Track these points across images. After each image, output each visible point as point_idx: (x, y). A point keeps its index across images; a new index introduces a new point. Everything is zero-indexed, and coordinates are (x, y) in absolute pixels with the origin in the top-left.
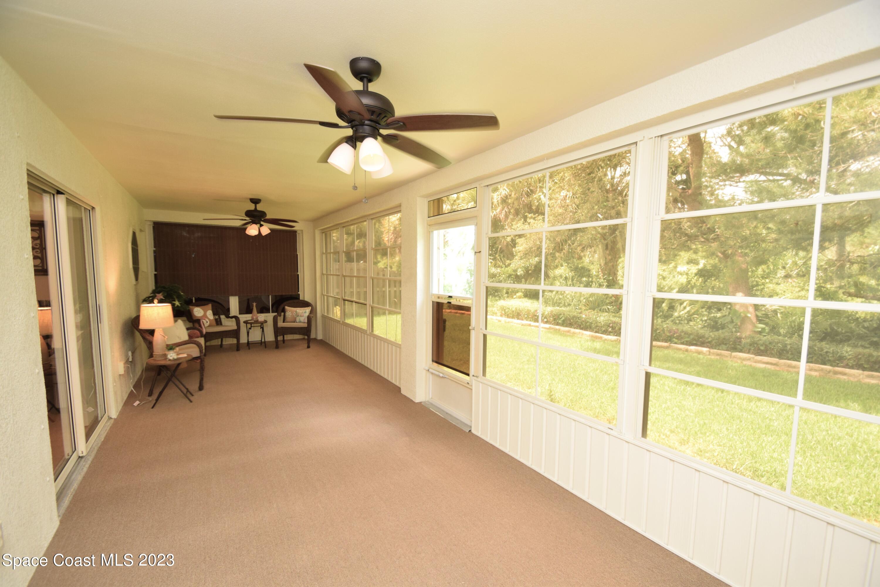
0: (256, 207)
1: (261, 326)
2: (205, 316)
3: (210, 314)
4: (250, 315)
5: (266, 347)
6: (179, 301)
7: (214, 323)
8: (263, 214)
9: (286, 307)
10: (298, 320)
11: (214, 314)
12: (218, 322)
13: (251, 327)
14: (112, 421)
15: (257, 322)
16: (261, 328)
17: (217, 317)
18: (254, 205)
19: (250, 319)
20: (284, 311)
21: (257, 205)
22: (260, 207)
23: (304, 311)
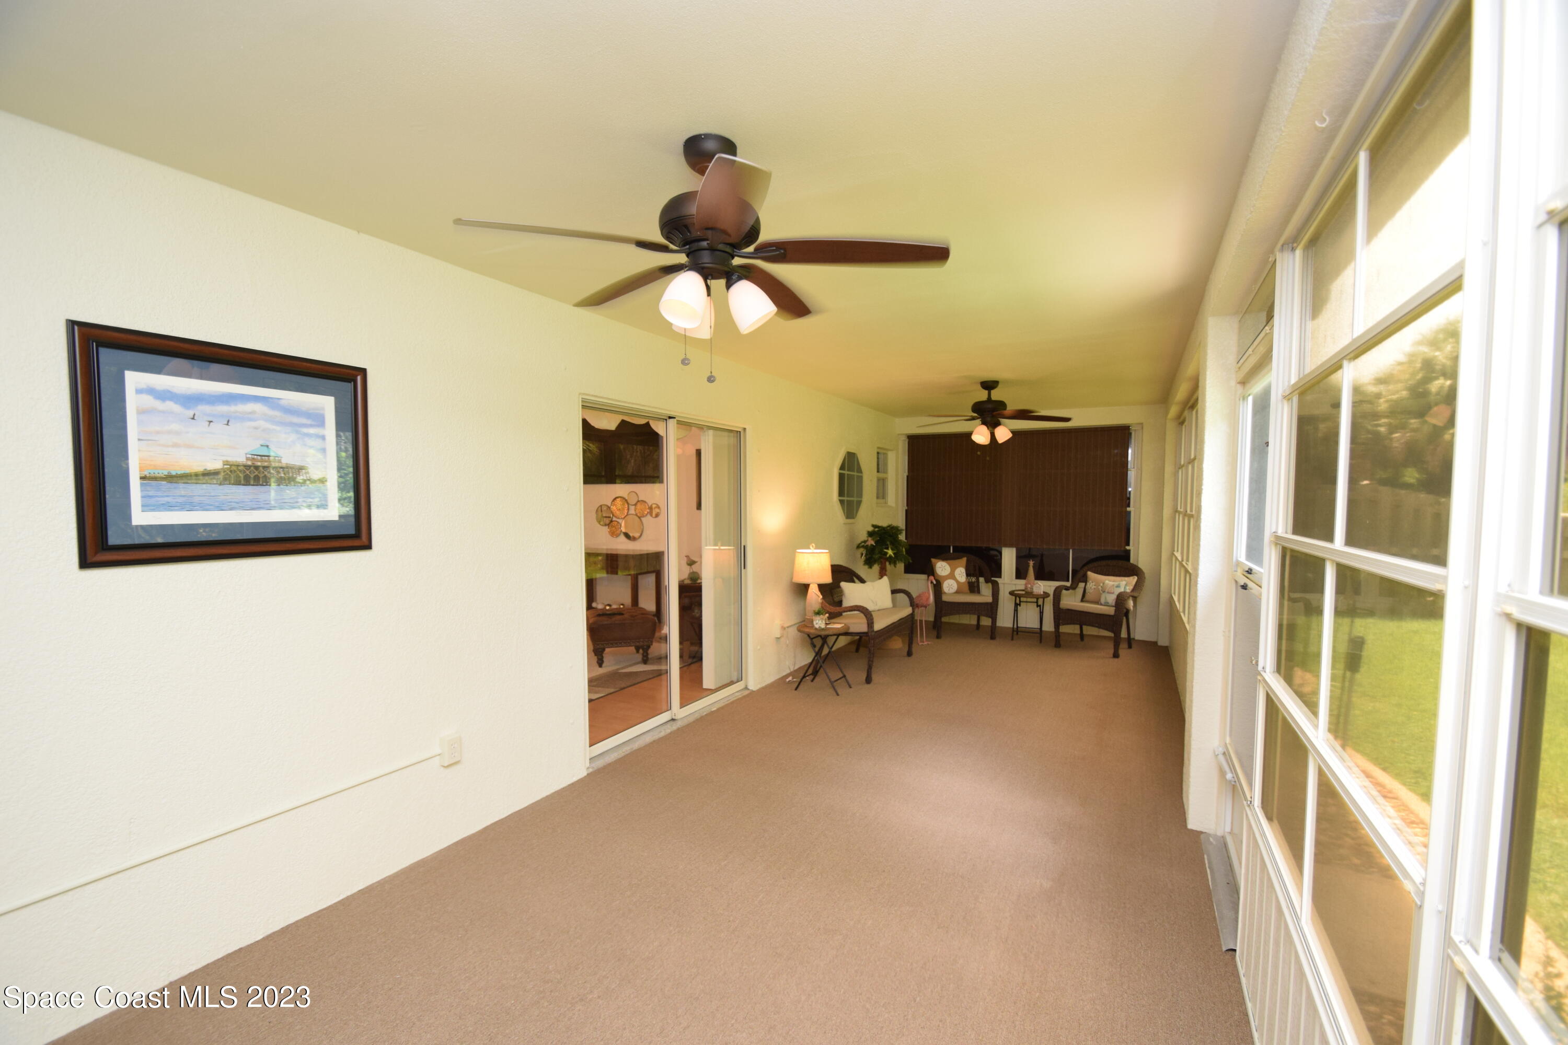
0: (989, 394)
1: (1037, 602)
2: (952, 576)
3: (961, 574)
4: (1022, 582)
5: (1041, 642)
6: (892, 549)
7: (966, 588)
8: (1001, 405)
9: (1090, 573)
10: (1103, 601)
11: (968, 575)
12: (973, 588)
13: (1020, 601)
14: (746, 692)
15: (1029, 594)
16: (1038, 606)
17: (974, 579)
18: (986, 392)
19: (1023, 588)
20: (1085, 579)
21: (992, 392)
22: (996, 395)
23: (1116, 584)
